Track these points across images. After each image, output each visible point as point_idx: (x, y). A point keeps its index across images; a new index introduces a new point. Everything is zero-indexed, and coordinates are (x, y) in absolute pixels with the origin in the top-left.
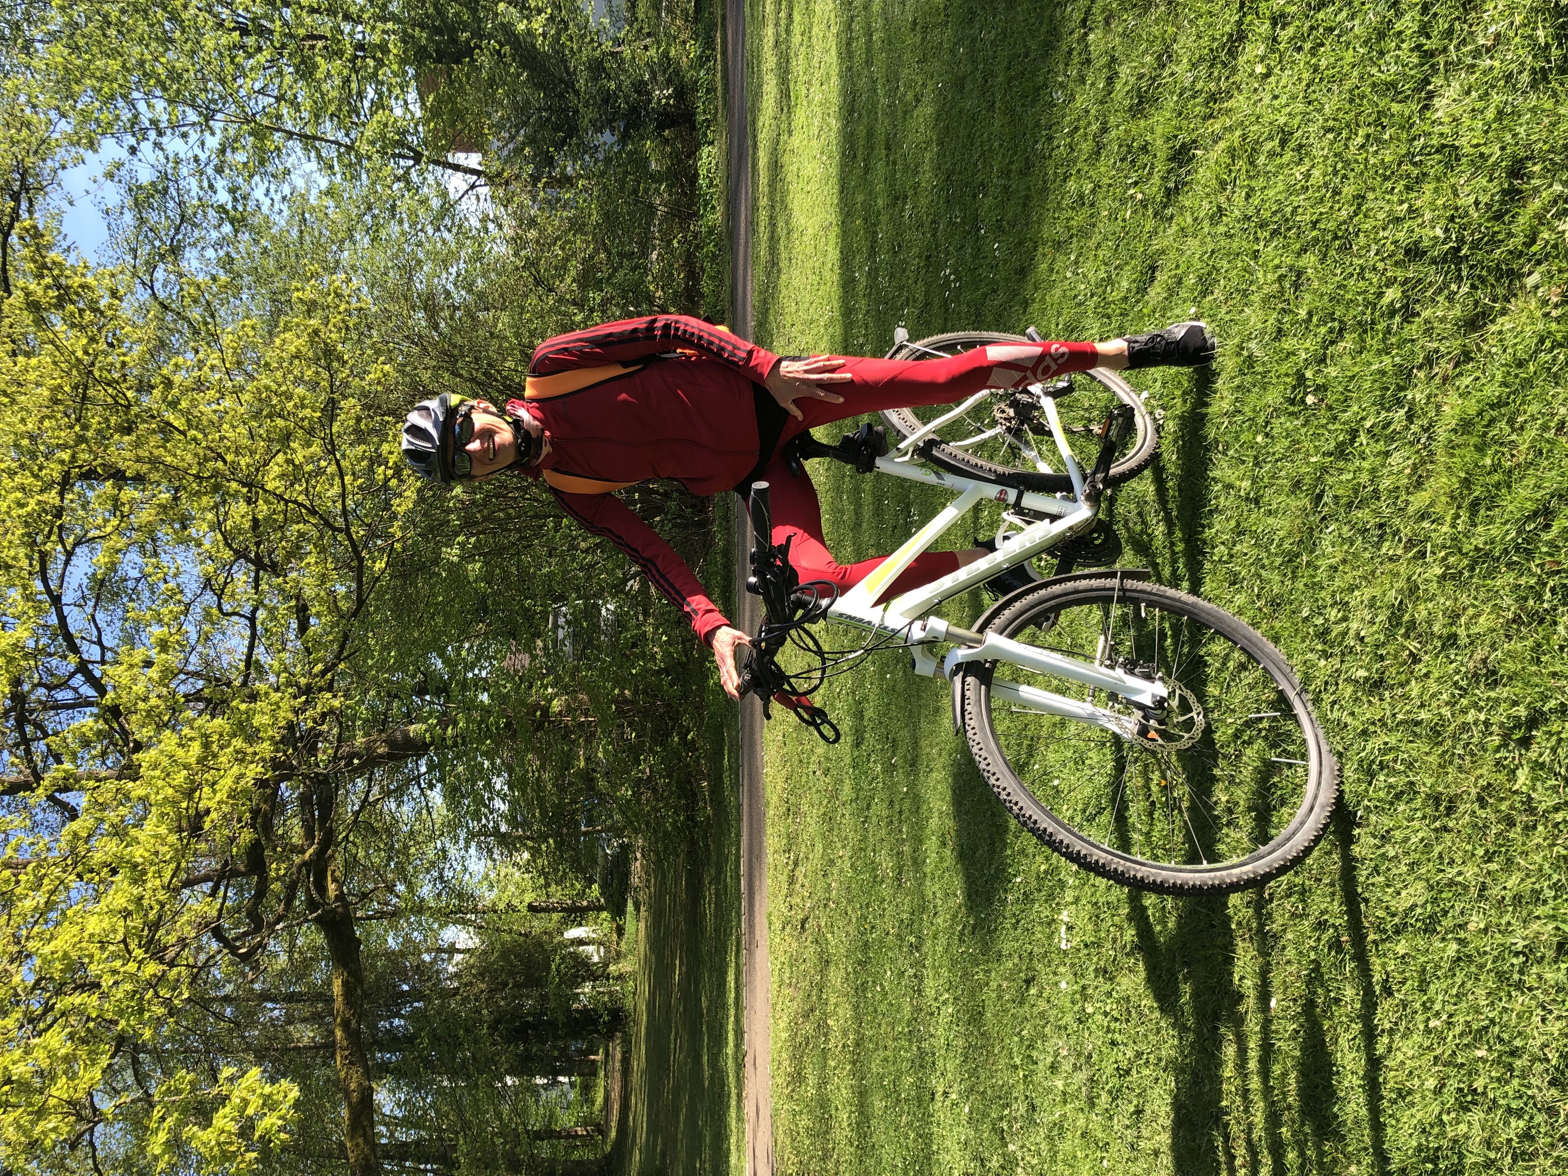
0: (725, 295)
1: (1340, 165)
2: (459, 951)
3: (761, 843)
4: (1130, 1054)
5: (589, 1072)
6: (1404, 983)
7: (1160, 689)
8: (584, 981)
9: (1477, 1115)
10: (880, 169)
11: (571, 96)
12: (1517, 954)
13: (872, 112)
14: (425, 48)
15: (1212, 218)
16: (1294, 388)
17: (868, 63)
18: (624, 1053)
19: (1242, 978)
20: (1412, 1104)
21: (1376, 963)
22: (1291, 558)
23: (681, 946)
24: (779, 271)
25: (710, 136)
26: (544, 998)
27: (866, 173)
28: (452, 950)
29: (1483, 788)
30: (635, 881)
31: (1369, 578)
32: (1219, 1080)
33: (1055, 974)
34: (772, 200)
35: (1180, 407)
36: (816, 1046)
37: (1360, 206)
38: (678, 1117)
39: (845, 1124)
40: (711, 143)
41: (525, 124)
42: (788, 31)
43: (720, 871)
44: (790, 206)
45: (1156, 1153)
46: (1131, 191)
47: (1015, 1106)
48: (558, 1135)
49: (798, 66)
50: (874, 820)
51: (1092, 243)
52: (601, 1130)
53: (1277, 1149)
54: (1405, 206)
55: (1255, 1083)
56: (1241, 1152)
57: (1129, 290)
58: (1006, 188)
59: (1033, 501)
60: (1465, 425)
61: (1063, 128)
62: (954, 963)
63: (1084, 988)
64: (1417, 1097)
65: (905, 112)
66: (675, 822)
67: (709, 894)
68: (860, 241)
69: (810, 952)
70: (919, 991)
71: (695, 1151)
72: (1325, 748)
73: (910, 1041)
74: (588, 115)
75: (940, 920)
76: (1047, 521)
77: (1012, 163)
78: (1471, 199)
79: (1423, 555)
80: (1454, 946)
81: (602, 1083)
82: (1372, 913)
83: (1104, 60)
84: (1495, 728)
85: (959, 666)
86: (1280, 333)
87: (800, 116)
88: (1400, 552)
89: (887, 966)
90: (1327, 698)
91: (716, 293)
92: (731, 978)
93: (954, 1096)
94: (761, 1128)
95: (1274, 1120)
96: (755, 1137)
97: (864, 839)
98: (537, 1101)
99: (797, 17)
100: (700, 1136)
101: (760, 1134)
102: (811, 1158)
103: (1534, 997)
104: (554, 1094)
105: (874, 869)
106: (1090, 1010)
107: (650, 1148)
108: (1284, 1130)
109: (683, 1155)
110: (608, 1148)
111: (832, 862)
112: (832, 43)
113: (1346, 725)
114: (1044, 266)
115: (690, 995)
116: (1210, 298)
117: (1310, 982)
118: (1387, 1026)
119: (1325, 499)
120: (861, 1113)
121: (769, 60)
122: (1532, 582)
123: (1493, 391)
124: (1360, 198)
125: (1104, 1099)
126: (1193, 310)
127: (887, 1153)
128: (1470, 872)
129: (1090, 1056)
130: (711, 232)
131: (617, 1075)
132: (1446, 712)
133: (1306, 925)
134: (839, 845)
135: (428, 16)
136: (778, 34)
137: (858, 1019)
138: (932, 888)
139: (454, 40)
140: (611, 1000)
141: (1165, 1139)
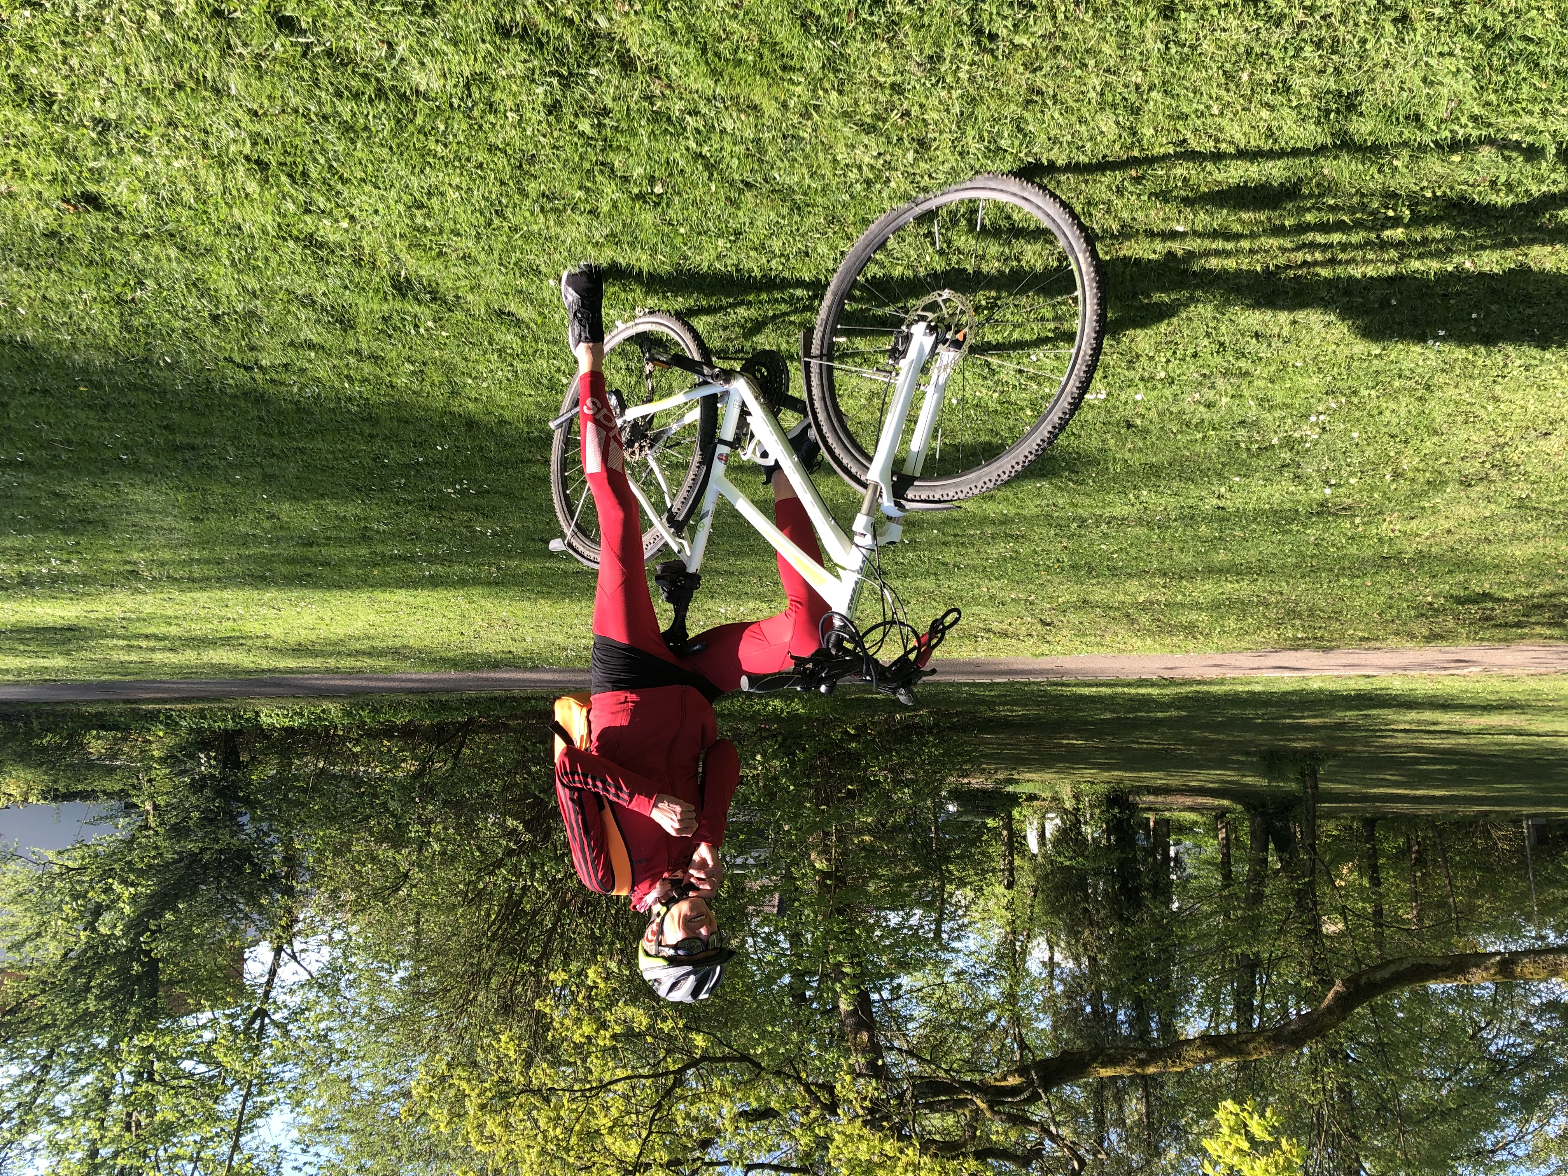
0: (413, 699)
1: (457, 164)
2: (1051, 958)
3: (964, 664)
4: (1206, 342)
5: (1166, 827)
6: (1178, 131)
7: (919, 329)
8: (1081, 833)
9: (1296, 81)
10: (332, 552)
11: (207, 857)
12: (1167, 48)
13: (269, 560)
14: (145, 1009)
15: (469, 265)
16: (645, 202)
17: (219, 562)
18: (1149, 793)
19: (1155, 252)
20: (1280, 128)
21: (1158, 151)
22: (796, 207)
23: (1050, 738)
24: (405, 647)
25: (250, 715)
26: (1097, 873)
27: (328, 564)
28: (1051, 965)
29: (1026, 68)
30: (989, 785)
31: (828, 148)
32: (1239, 273)
33: (1126, 403)
34: (331, 655)
35: (638, 293)
36: (1162, 612)
37: (498, 148)
38: (1213, 740)
39: (1237, 586)
40: (257, 714)
41: (234, 903)
42: (163, 638)
43: (982, 701)
44: (341, 637)
45: (1294, 322)
46: (422, 330)
47: (1239, 438)
48: (1227, 856)
49: (199, 629)
50: (958, 559)
51: (462, 365)
52: (1221, 814)
53: (1302, 228)
54: (509, 114)
55: (1245, 244)
56: (1300, 256)
57: (516, 334)
58: (386, 438)
59: (728, 431)
60: (716, 75)
61: (344, 388)
62: (1102, 489)
63: (1142, 379)
64: (1275, 124)
65: (281, 528)
66: (934, 745)
67: (1004, 711)
68: (394, 571)
69: (1073, 618)
70: (1124, 519)
71: (1247, 724)
72: (968, 184)
73: (1167, 528)
74: (225, 838)
75: (1061, 502)
76: (749, 419)
77: (362, 434)
78: (519, 66)
79: (816, 108)
80: (1154, 94)
81: (1176, 814)
82: (1118, 152)
83: (291, 352)
84: (976, 59)
85: (897, 504)
86: (594, 212)
87: (253, 627)
88: (809, 123)
89: (1096, 548)
90: (925, 182)
91: (412, 709)
92: (1086, 691)
93: (1223, 490)
94: (1233, 662)
95: (1278, 231)
96: (1240, 668)
97: (974, 569)
98: (1196, 878)
99: (152, 630)
100: (1233, 719)
101: (1238, 664)
102: (1264, 616)
103: (1205, 37)
104: (1187, 860)
105: (1004, 560)
106: (1163, 375)
107: (1240, 767)
108: (1287, 223)
109: (1249, 735)
110: (1240, 808)
111: (992, 597)
112: (188, 596)
113: (952, 168)
114: (471, 406)
115: (1099, 729)
116: (543, 268)
117: (1166, 201)
118: (1212, 144)
119: (750, 180)
120: (1228, 571)
121: (189, 657)
122: (861, 29)
123: (691, 53)
124: (492, 149)
125: (1243, 364)
126: (552, 282)
127: (1266, 548)
128: (1095, 81)
129: (1204, 375)
130: (349, 714)
131: (1170, 799)
132: (956, 94)
133: (1118, 202)
134: (976, 591)
135: (113, 1006)
136: (163, 649)
137: (1141, 574)
138: (1031, 508)
139: (139, 978)
140: (1099, 807)
141: (1284, 317)
